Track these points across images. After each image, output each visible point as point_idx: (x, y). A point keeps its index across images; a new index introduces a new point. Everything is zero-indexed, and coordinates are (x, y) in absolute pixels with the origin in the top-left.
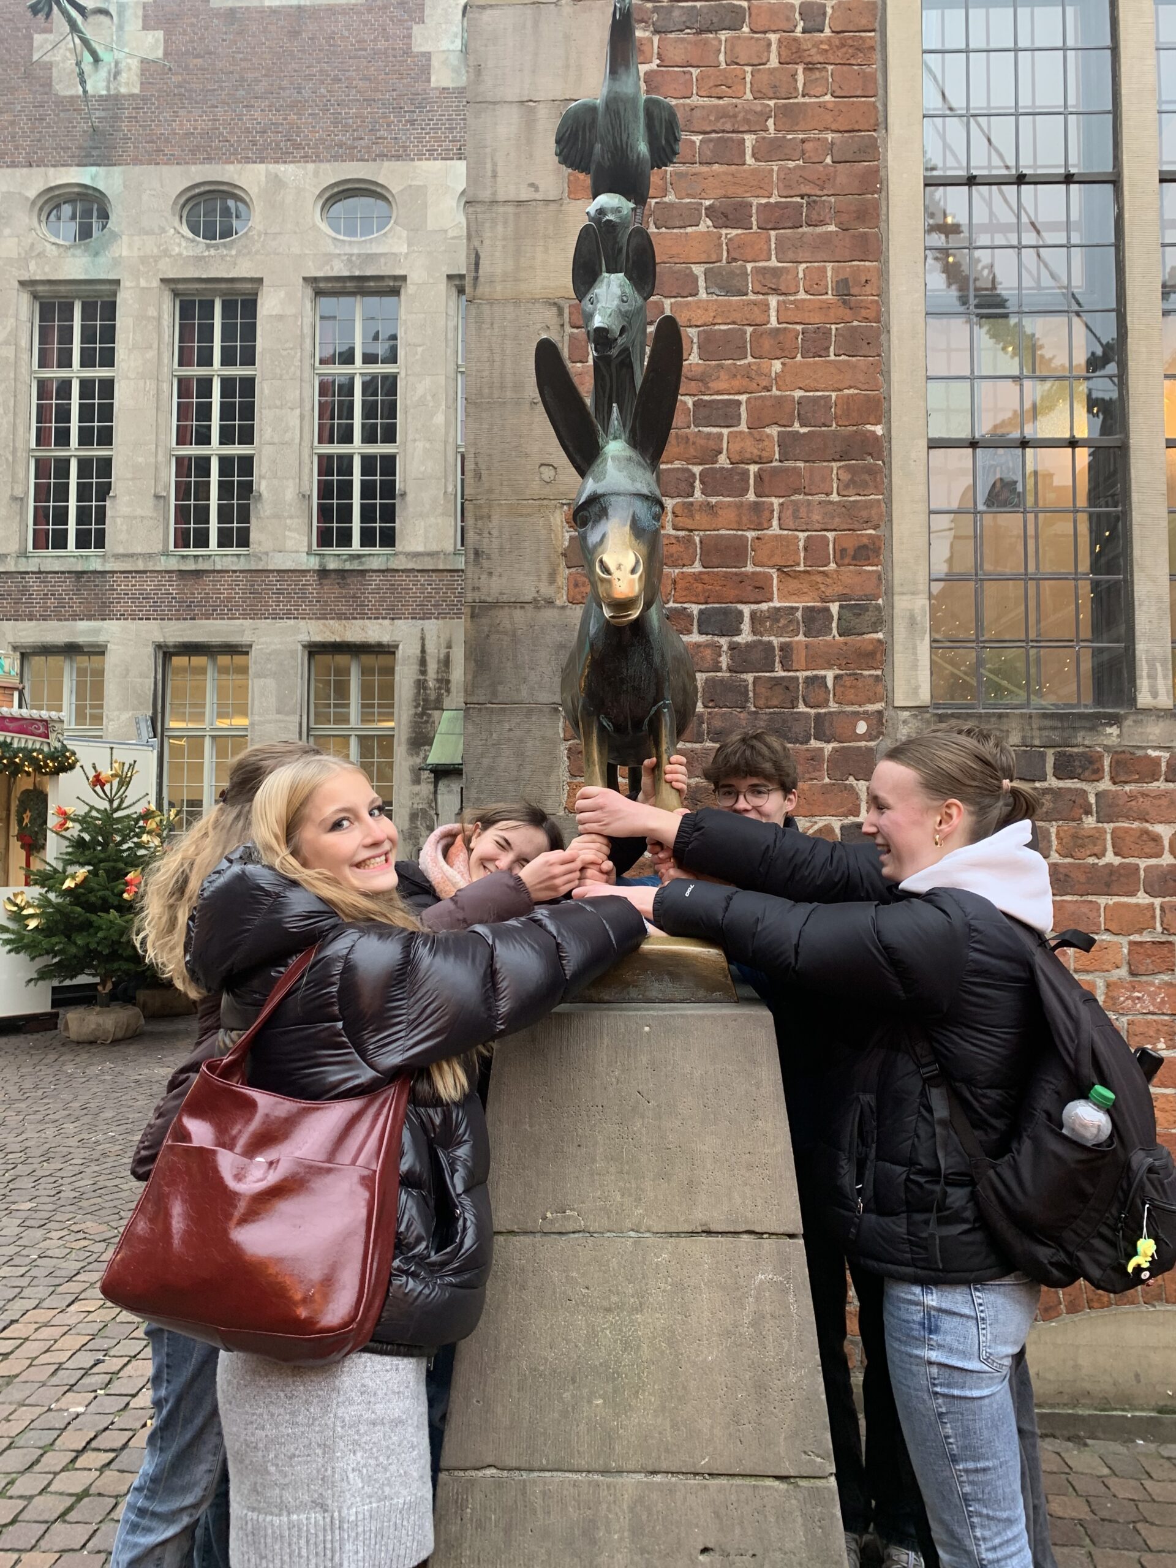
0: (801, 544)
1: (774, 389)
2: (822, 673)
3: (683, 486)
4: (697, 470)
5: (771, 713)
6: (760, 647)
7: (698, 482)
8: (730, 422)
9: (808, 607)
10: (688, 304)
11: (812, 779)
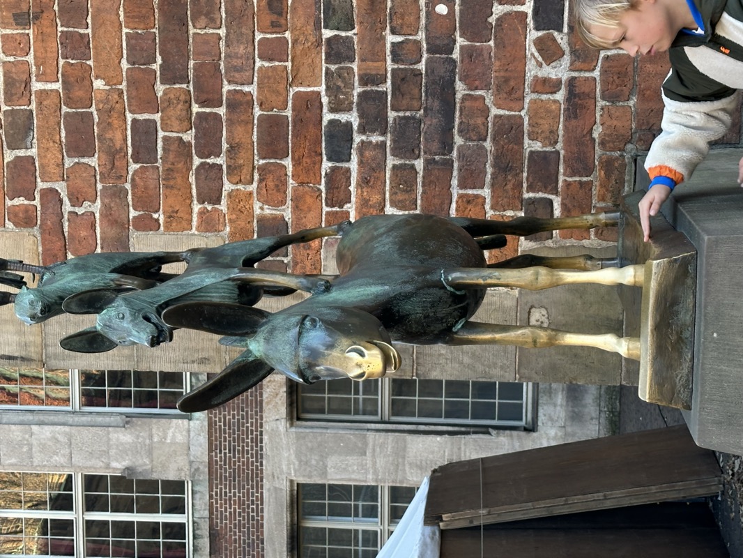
0: (267, 64)
1: (120, 87)
2: (388, 46)
3: (213, 174)
4: (197, 161)
5: (426, 95)
6: (364, 104)
7: (208, 161)
8: (152, 129)
9: (326, 59)
10: (42, 166)
11: (490, 57)
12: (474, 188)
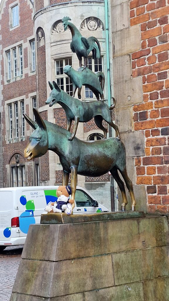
3: (156, 97)
4: (159, 92)
7: (159, 95)
10: (155, 48)
12: (158, 171)
